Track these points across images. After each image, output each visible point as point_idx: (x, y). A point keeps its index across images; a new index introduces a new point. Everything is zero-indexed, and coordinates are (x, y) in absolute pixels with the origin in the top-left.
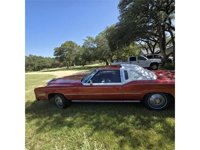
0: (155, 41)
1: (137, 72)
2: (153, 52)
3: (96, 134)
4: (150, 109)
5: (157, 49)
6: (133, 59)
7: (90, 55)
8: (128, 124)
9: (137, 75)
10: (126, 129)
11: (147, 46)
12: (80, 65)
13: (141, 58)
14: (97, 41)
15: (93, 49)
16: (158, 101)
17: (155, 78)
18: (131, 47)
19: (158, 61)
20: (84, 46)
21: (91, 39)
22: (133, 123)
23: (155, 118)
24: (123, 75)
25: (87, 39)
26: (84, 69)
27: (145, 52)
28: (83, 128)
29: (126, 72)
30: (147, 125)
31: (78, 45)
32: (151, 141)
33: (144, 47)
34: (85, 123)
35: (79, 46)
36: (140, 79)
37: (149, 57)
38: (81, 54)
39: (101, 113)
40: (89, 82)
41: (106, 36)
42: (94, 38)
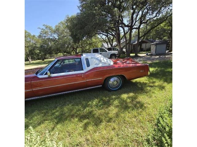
0: (112, 35)
1: (97, 59)
2: (112, 45)
3: (59, 126)
4: (110, 91)
5: (115, 43)
6: (96, 51)
7: (51, 48)
8: (92, 107)
9: (97, 62)
10: (91, 113)
11: (107, 41)
12: (39, 59)
13: (102, 50)
14: (57, 31)
15: (54, 40)
16: (115, 83)
17: (112, 63)
18: (94, 40)
19: (116, 52)
20: (40, 36)
21: (50, 28)
22: (97, 106)
23: (114, 97)
24: (84, 63)
25: (44, 28)
26: (44, 63)
27: (105, 45)
28: (42, 125)
29: (87, 59)
30: (107, 104)
31: (32, 35)
32: (110, 115)
33: (105, 41)
34: (45, 120)
35: (34, 36)
36: (100, 65)
37: (109, 49)
38: (38, 45)
39: (64, 105)
40: (46, 74)
41: (67, 26)
42: (54, 28)
